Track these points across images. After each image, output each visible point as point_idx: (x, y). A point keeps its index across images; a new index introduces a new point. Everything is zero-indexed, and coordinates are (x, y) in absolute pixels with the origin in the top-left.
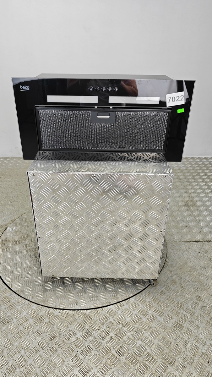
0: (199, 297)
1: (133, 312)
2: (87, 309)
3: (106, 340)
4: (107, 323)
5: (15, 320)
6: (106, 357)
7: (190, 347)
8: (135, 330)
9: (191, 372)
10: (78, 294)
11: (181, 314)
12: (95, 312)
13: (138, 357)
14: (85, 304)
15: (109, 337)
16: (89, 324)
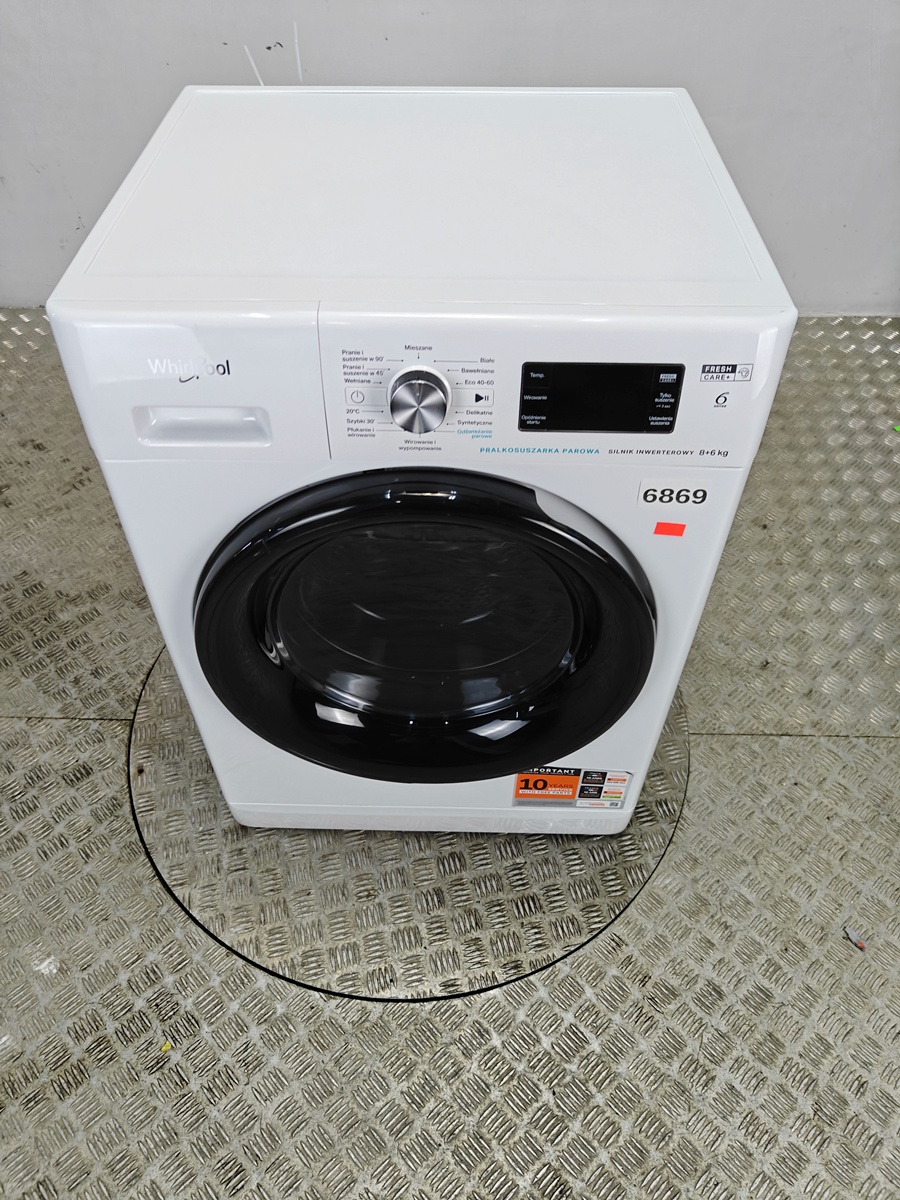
0: (778, 967)
1: (563, 1015)
2: (425, 1000)
3: (476, 1114)
4: (481, 1052)
5: (206, 1028)
6: (477, 1174)
7: (727, 1151)
8: (565, 1081)
10: (398, 943)
11: (712, 1031)
12: (446, 1011)
13: (570, 1179)
14: (419, 980)
16: (427, 1055)
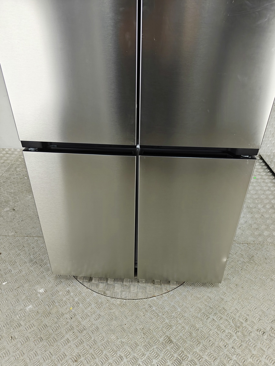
0: (225, 293)
4: (150, 311)
9: (211, 353)
11: (209, 307)
12: (141, 302)
15: (152, 322)
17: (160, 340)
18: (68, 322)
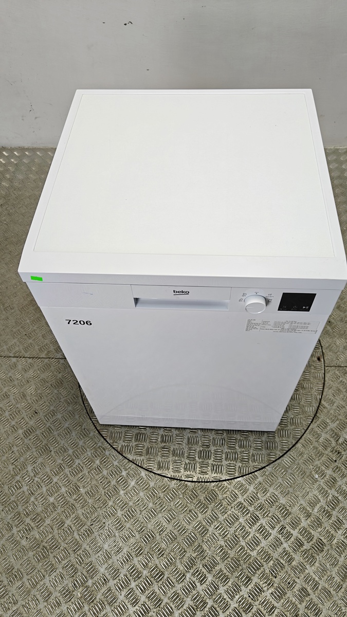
1: (269, 488)
2: (211, 482)
4: (235, 503)
5: (122, 492)
8: (270, 515)
9: (333, 576)
12: (220, 486)
15: (238, 523)
16: (213, 504)
17: (252, 555)
18: (104, 523)
